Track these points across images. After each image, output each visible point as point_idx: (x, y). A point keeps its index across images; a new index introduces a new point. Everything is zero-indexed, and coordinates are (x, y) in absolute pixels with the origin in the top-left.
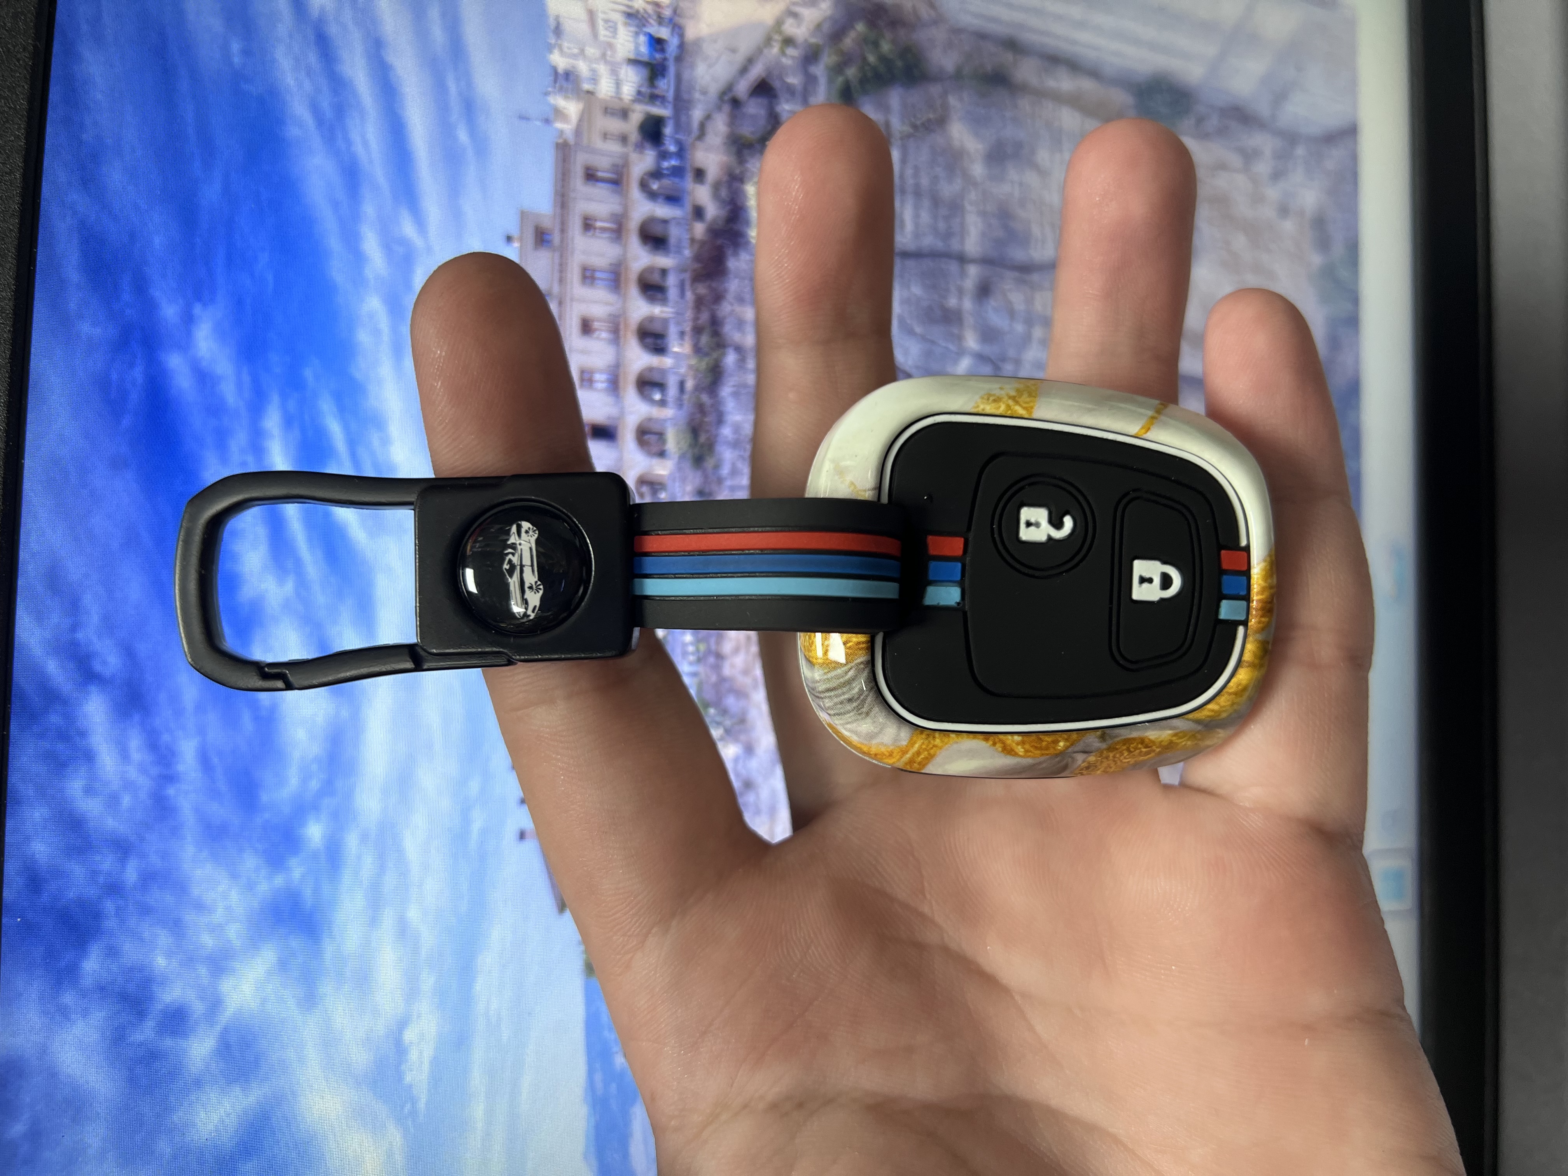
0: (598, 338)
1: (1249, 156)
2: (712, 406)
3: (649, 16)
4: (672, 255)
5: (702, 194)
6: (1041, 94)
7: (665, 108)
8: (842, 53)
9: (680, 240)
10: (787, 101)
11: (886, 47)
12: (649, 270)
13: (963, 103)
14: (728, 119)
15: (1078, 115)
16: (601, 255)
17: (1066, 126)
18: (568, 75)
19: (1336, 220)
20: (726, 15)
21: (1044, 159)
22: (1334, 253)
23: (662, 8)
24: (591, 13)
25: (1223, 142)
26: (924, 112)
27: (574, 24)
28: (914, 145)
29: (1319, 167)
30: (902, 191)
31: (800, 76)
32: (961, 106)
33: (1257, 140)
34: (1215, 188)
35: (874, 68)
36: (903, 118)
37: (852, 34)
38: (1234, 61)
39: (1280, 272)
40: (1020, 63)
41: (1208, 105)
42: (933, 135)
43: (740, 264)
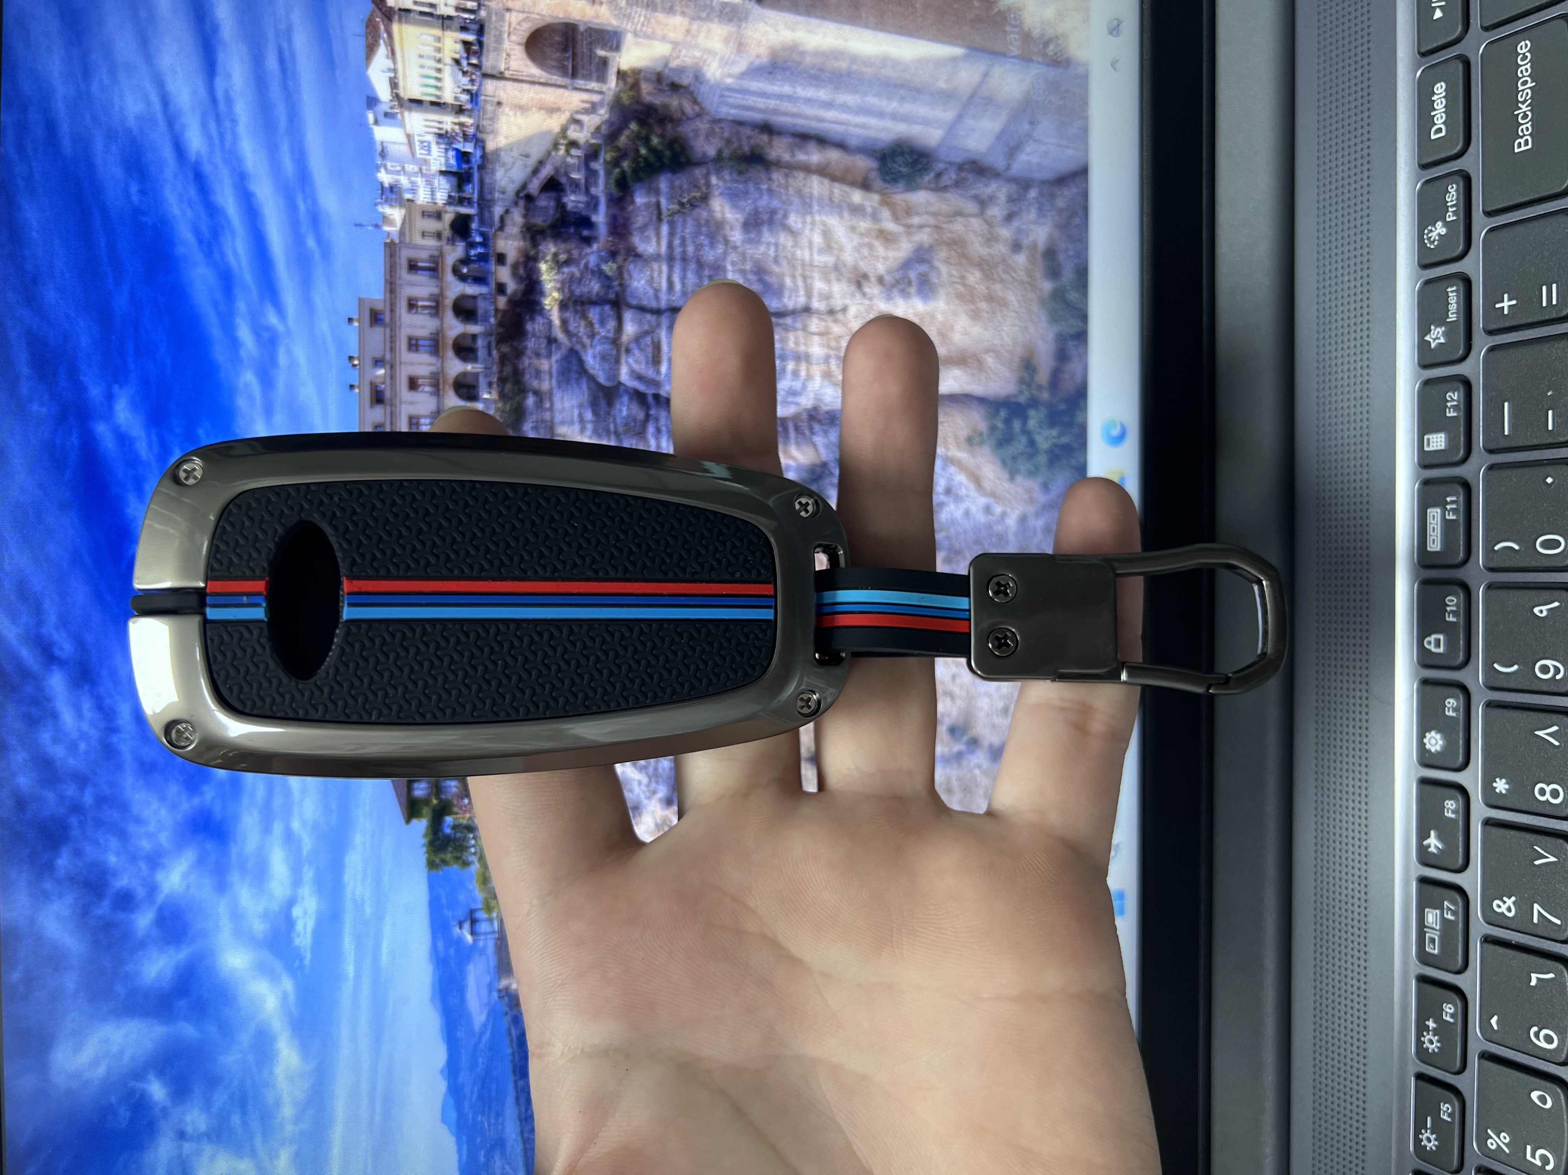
0: (422, 391)
1: (983, 203)
3: (456, 133)
4: (479, 323)
5: (504, 274)
6: (791, 168)
7: (472, 207)
9: (486, 312)
10: (572, 193)
11: (655, 141)
12: (463, 336)
13: (725, 181)
14: (524, 212)
15: (826, 181)
16: (423, 327)
17: (816, 192)
18: (392, 188)
19: (1066, 250)
20: (520, 128)
21: (796, 222)
22: (1064, 279)
23: (467, 127)
24: (409, 136)
25: (960, 192)
26: (689, 192)
27: (397, 147)
28: (681, 220)
29: (1052, 205)
30: (670, 259)
31: (583, 171)
32: (721, 183)
33: (992, 188)
34: (952, 233)
35: (646, 159)
36: (671, 198)
37: (626, 132)
38: (970, 122)
39: (1012, 298)
40: (774, 143)
41: (946, 163)
42: (697, 210)
43: (536, 326)
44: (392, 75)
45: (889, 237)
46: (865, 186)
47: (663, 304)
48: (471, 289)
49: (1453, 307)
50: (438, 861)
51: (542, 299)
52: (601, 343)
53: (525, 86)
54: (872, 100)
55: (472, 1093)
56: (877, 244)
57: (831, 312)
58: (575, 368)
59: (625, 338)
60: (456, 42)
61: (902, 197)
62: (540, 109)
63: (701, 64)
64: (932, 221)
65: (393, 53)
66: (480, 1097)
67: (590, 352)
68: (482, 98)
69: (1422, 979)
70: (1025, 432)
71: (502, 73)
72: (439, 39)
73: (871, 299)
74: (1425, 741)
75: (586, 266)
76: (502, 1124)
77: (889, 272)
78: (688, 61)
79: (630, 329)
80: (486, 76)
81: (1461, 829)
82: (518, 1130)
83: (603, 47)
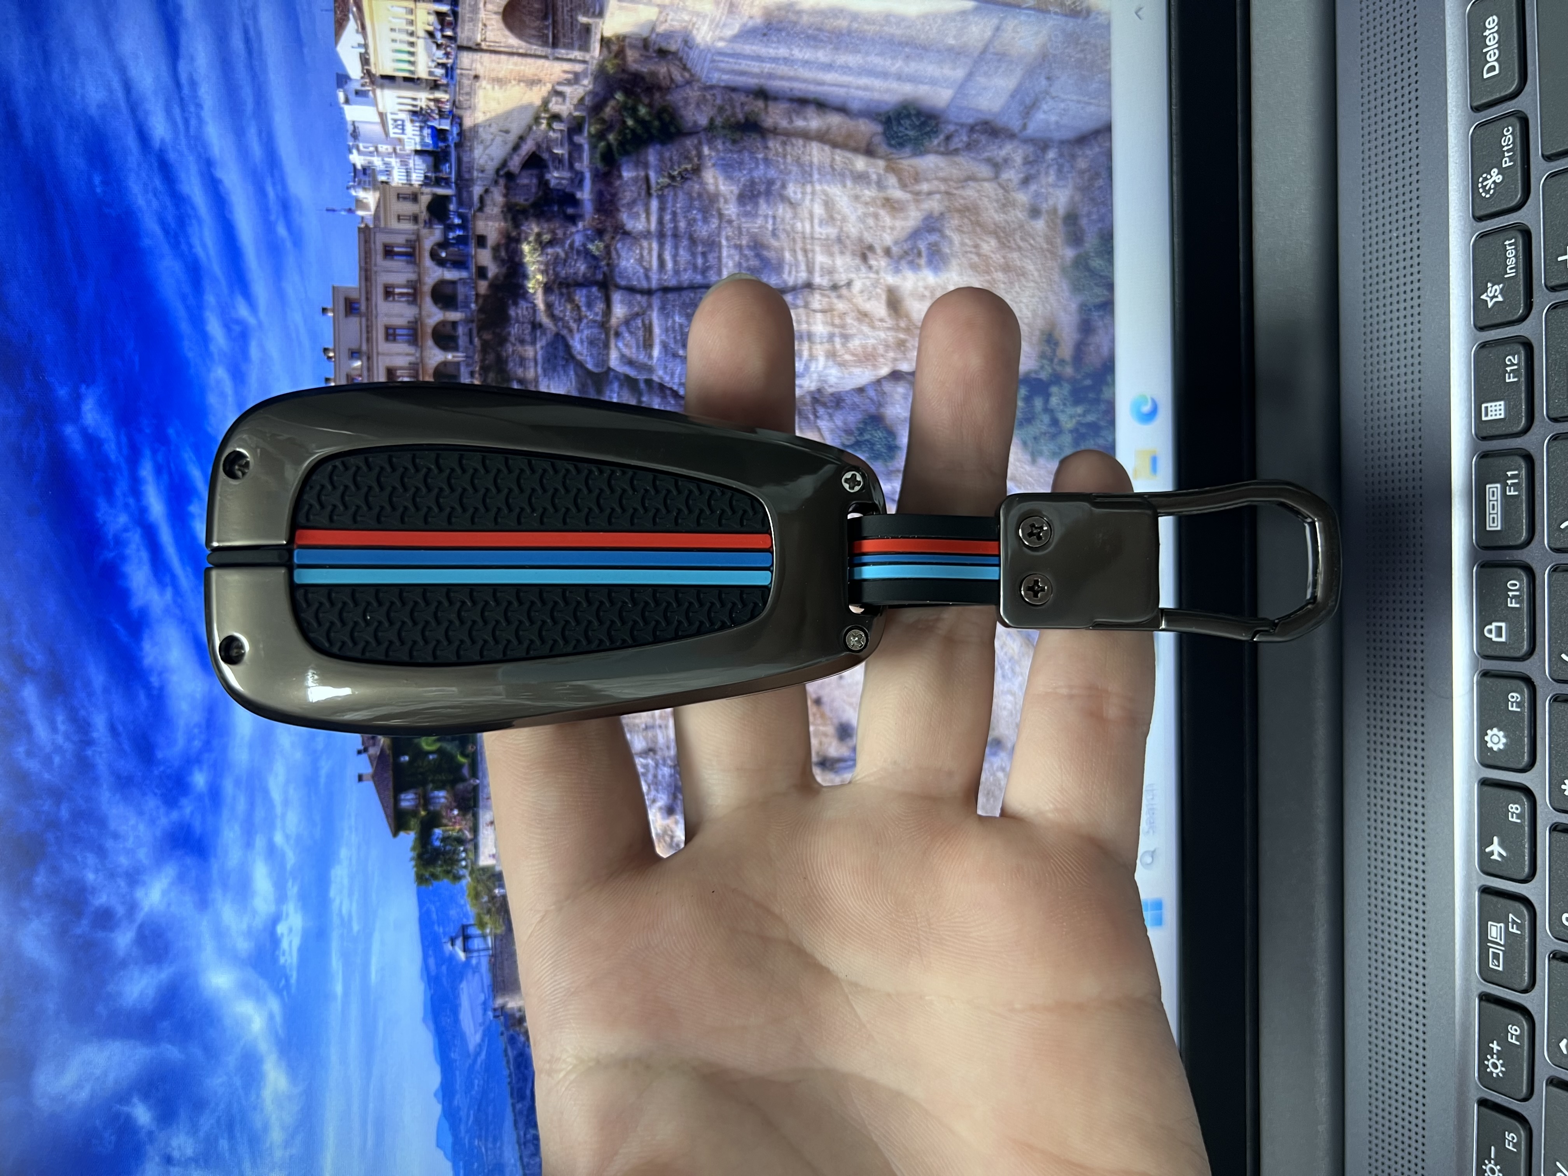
3: (432, 111)
4: (460, 310)
5: (485, 257)
6: (789, 135)
7: (449, 188)
9: (466, 297)
10: (555, 169)
11: (643, 111)
12: (443, 323)
13: (718, 151)
14: (504, 191)
15: (827, 148)
16: (402, 316)
17: (815, 160)
18: (365, 170)
19: (1089, 214)
20: (499, 103)
21: (795, 193)
22: (1087, 245)
23: (442, 102)
24: (382, 115)
25: (972, 155)
26: (679, 164)
27: (368, 127)
28: (672, 194)
29: (1072, 166)
30: (661, 236)
31: (566, 146)
32: (713, 154)
33: (1007, 149)
34: (964, 199)
35: (633, 131)
36: (660, 172)
37: (612, 103)
38: (981, 80)
39: (1031, 267)
40: (770, 109)
41: (956, 124)
42: (689, 183)
43: (519, 312)
44: (363, 50)
45: (896, 205)
46: (869, 152)
47: (654, 284)
48: (450, 275)
49: (1511, 262)
50: (427, 875)
51: (526, 282)
52: (589, 327)
53: (503, 57)
54: (876, 61)
55: (468, 1116)
56: (882, 212)
57: (835, 287)
58: (561, 354)
59: (614, 321)
60: (429, 13)
61: (909, 162)
62: (520, 81)
63: (690, 27)
64: (943, 188)
65: (363, 27)
66: (477, 1121)
67: (577, 337)
68: (458, 71)
69: (1485, 998)
70: (1047, 410)
71: (479, 45)
72: (411, 11)
73: (877, 272)
74: (1487, 738)
75: (572, 246)
76: (501, 1148)
77: (896, 243)
78: (677, 25)
79: (619, 311)
80: (461, 48)
81: (1527, 835)
82: (517, 1155)
83: (586, 14)
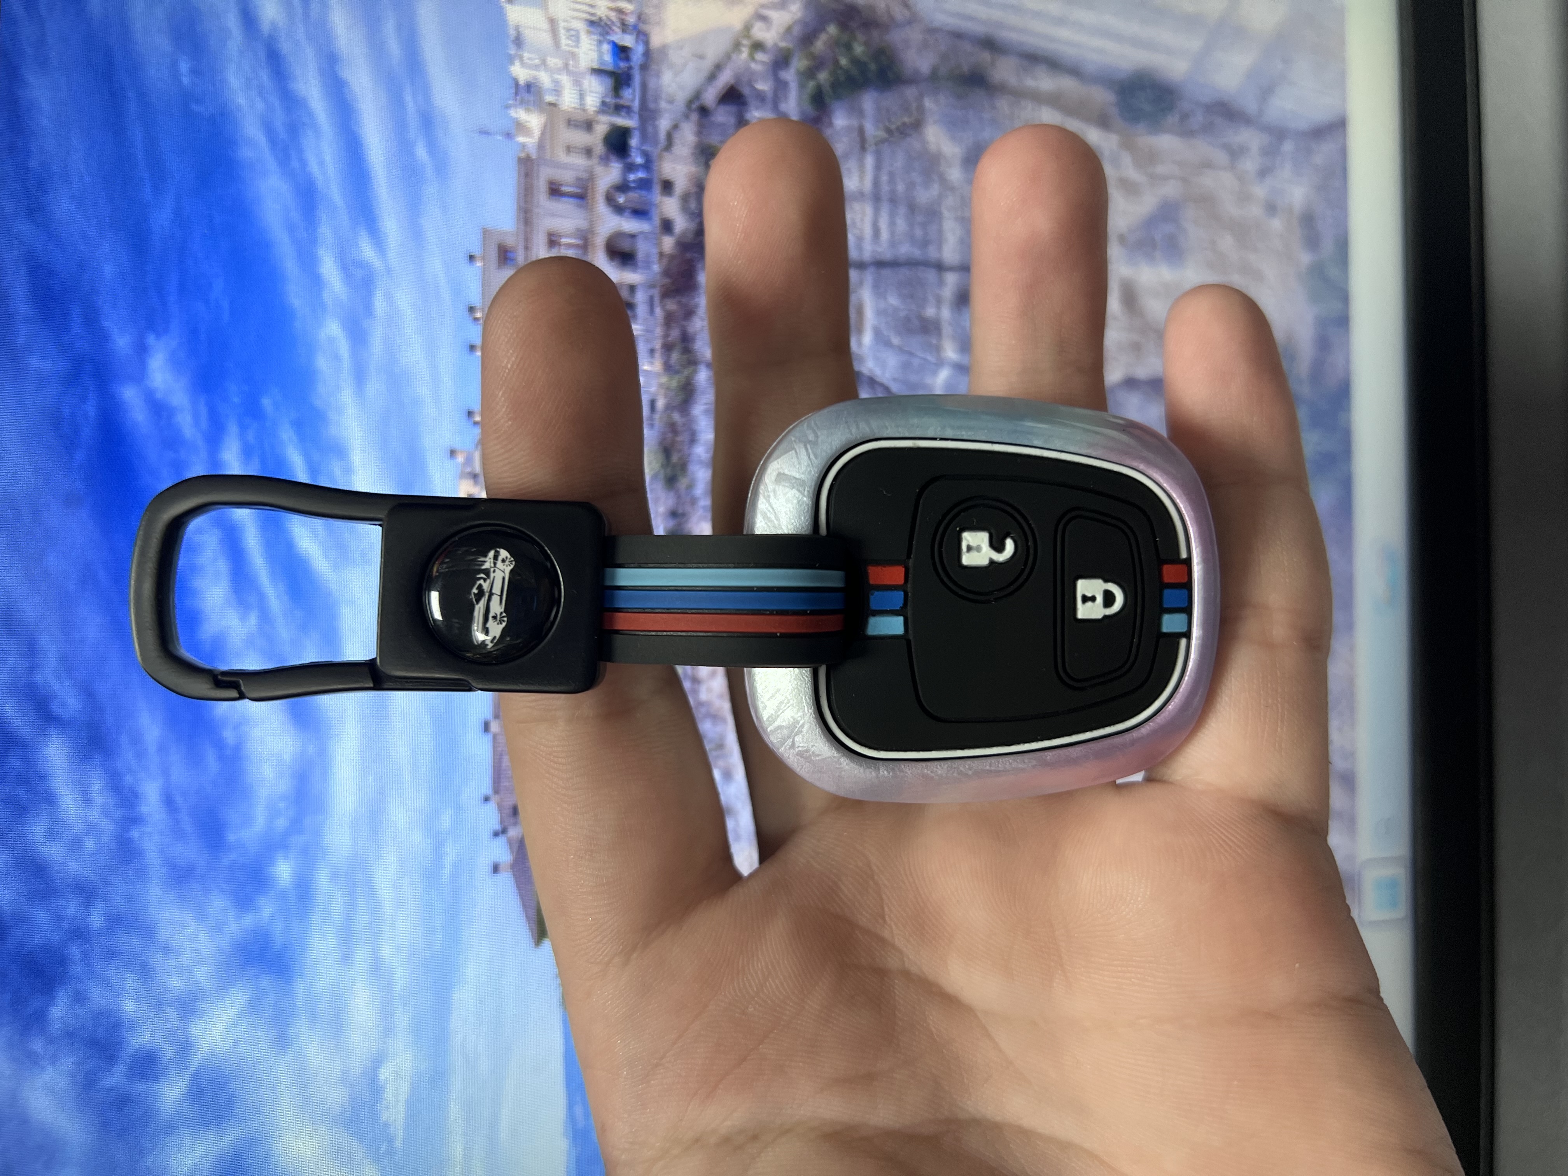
1: (1235, 153)
2: (684, 425)
3: (613, 22)
4: (640, 271)
5: (671, 207)
6: (1019, 95)
7: (631, 118)
8: (812, 56)
9: (648, 255)
10: (757, 108)
11: (859, 49)
13: (941, 105)
14: (696, 128)
18: (529, 87)
19: (1326, 217)
20: (692, 21)
22: (1323, 251)
23: (626, 14)
24: (552, 22)
25: (1209, 138)
26: (899, 116)
27: (535, 33)
28: (889, 150)
29: (1308, 163)
30: (876, 198)
31: (771, 82)
32: (937, 108)
33: (1244, 136)
34: (1200, 187)
35: (847, 72)
36: (876, 123)
37: (824, 37)
38: (1219, 55)
40: (999, 63)
41: (1193, 102)
42: (908, 139)
45: (1131, 187)
46: (1103, 122)
47: (868, 256)
54: (1110, 20)
56: (1117, 195)
61: (1144, 140)
64: (1179, 172)
77: (1131, 230)
